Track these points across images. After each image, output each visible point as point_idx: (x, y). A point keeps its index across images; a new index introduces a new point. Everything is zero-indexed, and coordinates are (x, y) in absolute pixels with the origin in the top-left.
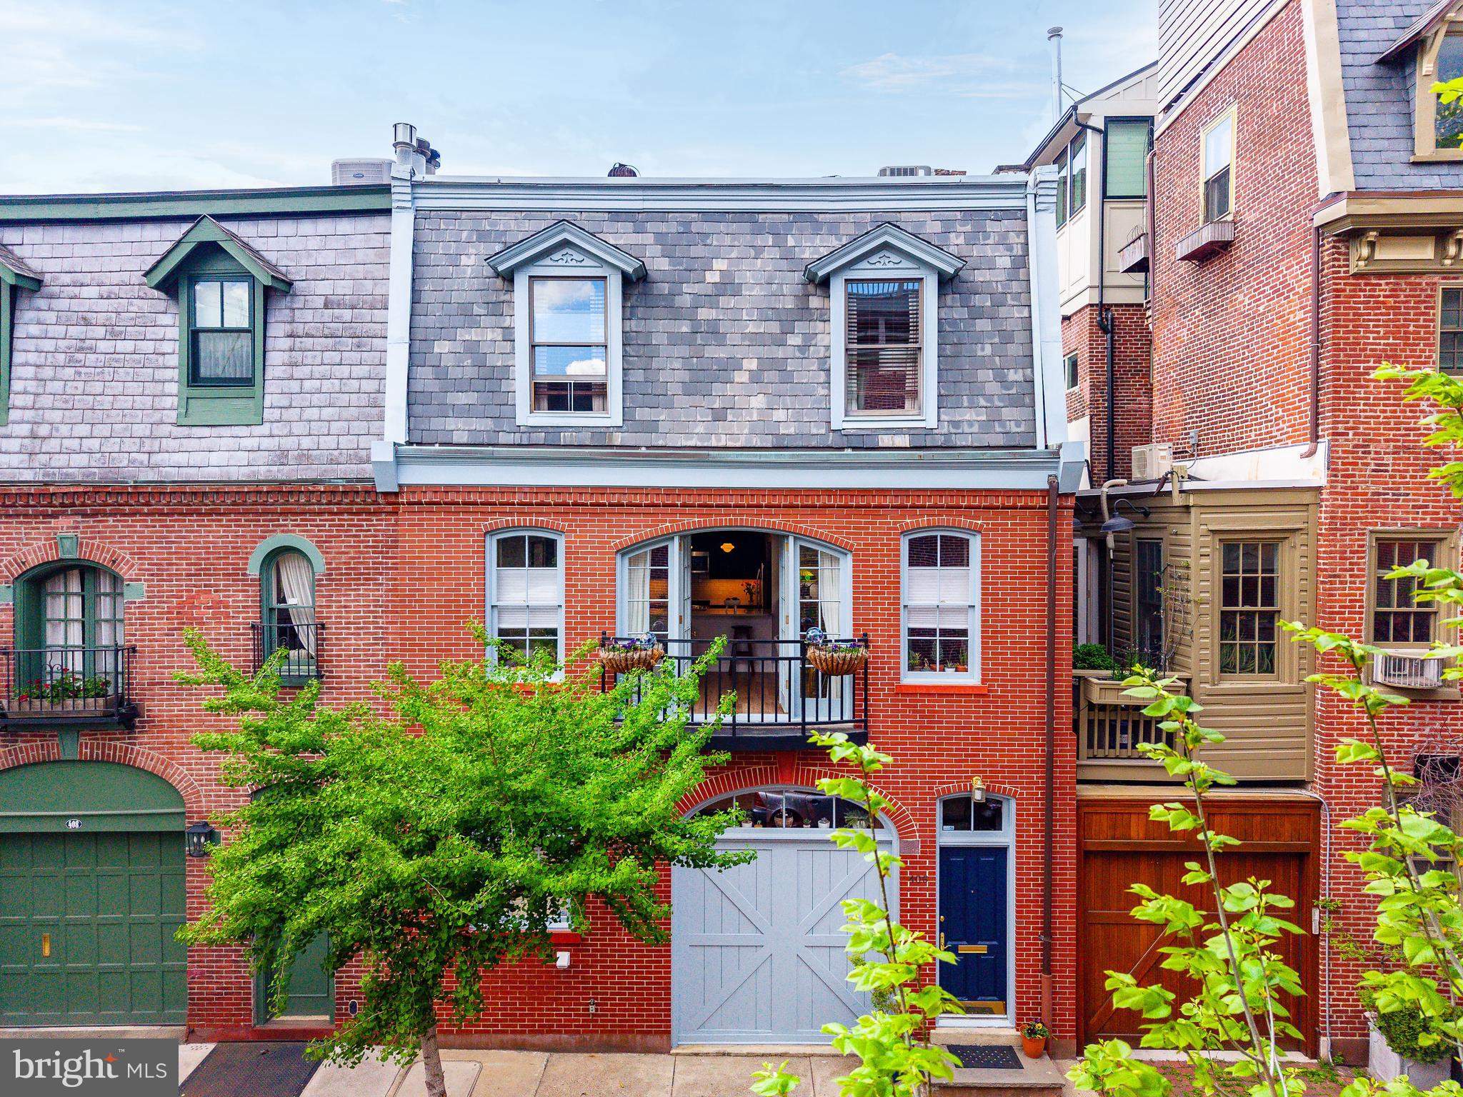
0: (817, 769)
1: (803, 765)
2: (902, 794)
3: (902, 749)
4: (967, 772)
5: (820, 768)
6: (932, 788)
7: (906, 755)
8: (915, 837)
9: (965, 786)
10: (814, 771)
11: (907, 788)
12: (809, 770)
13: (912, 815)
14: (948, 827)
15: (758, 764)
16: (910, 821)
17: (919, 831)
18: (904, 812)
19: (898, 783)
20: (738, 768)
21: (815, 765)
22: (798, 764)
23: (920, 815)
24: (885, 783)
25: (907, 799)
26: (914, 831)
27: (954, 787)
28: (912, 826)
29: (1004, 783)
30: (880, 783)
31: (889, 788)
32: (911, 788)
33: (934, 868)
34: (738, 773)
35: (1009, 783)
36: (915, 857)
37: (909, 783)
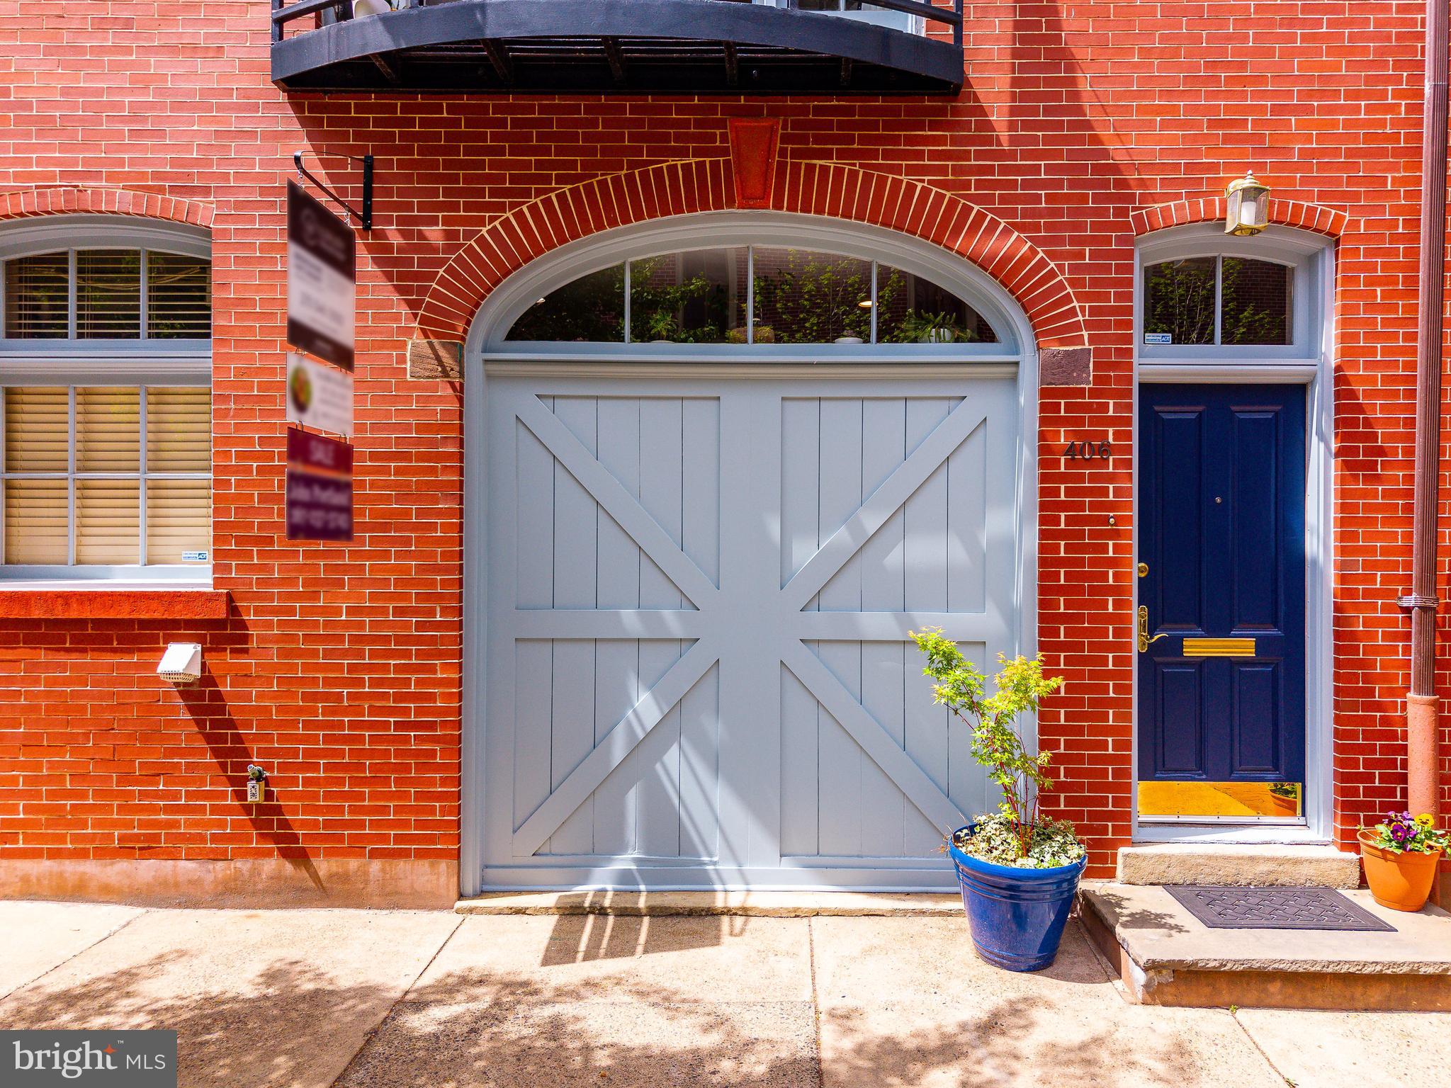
0: (831, 164)
1: (795, 154)
2: (1049, 227)
3: (1047, 111)
4: (1213, 167)
5: (840, 163)
6: (1123, 212)
7: (1059, 125)
8: (1079, 339)
9: (1209, 204)
10: (824, 169)
11: (1059, 213)
12: (810, 168)
13: (1073, 283)
14: (1158, 337)
15: (683, 153)
16: (1067, 299)
17: (1089, 325)
18: (1052, 275)
19: (1037, 199)
20: (632, 165)
21: (827, 155)
22: (783, 153)
23: (1094, 283)
24: (1003, 199)
25: (1060, 241)
26: (1077, 326)
27: (1180, 208)
28: (1072, 312)
29: (1308, 196)
30: (988, 199)
31: (1013, 213)
32: (1072, 212)
33: (1128, 421)
34: (631, 178)
35: (1322, 196)
36: (1081, 392)
37: (1067, 198)
